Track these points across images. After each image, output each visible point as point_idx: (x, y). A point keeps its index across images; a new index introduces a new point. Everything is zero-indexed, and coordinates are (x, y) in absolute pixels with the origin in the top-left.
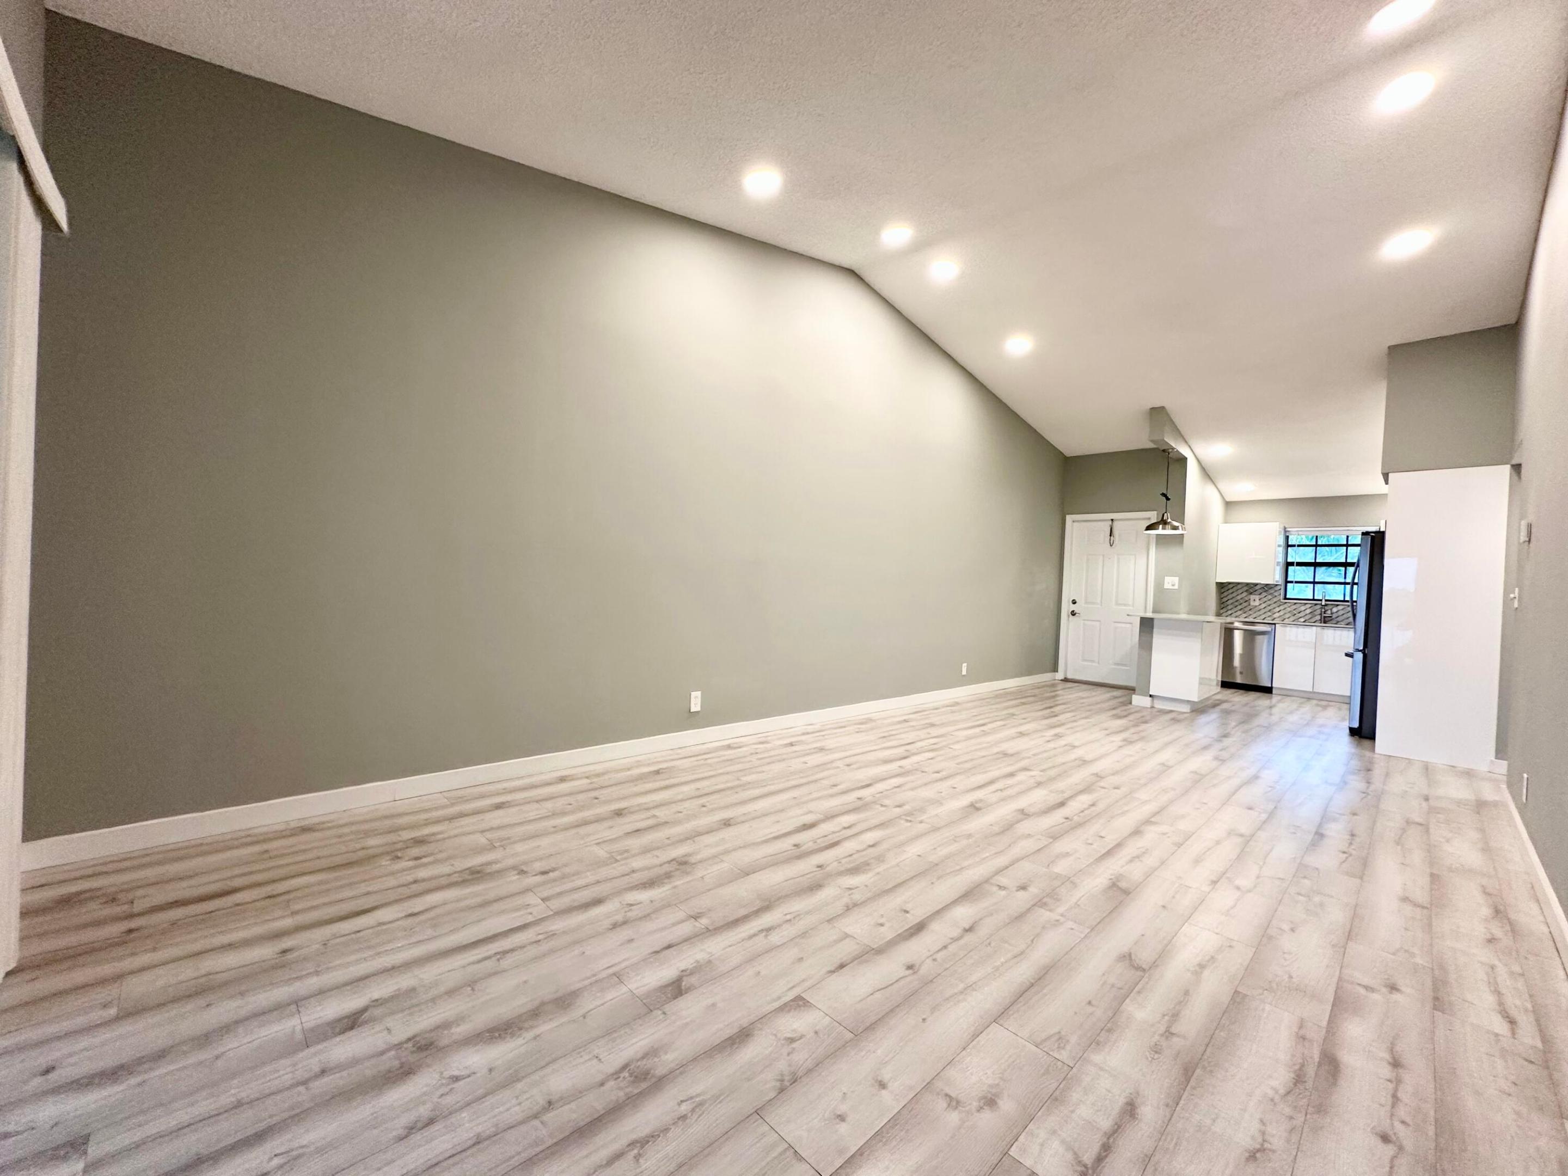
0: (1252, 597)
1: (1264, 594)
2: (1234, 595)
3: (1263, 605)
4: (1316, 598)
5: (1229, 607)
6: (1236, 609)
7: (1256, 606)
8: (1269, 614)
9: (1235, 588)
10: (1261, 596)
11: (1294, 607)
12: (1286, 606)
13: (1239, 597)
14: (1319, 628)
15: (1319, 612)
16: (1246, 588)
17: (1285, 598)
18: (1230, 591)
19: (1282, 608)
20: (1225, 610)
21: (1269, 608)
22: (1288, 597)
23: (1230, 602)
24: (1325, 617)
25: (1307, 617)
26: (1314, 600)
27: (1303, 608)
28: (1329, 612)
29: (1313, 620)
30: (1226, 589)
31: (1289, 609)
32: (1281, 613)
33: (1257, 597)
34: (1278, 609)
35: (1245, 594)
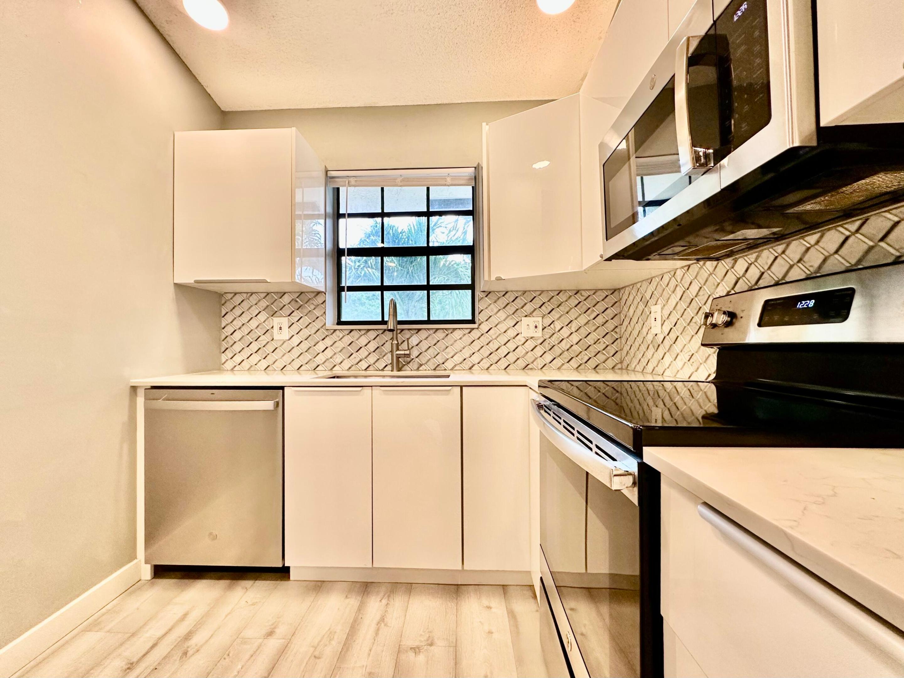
0: (276, 321)
1: (297, 315)
2: (245, 318)
3: (298, 340)
5: (237, 347)
6: (247, 352)
7: (285, 342)
8: (308, 356)
9: (245, 305)
10: (293, 319)
12: (336, 337)
13: (253, 324)
14: (376, 391)
15: (389, 346)
16: (264, 303)
17: (340, 323)
18: (238, 311)
19: (328, 342)
20: (229, 354)
21: (304, 346)
22: (343, 319)
23: (237, 335)
24: (398, 357)
25: (372, 359)
27: (366, 340)
29: (381, 364)
30: (229, 306)
31: (340, 345)
32: (329, 353)
33: (284, 322)
34: (323, 346)
35: (263, 317)
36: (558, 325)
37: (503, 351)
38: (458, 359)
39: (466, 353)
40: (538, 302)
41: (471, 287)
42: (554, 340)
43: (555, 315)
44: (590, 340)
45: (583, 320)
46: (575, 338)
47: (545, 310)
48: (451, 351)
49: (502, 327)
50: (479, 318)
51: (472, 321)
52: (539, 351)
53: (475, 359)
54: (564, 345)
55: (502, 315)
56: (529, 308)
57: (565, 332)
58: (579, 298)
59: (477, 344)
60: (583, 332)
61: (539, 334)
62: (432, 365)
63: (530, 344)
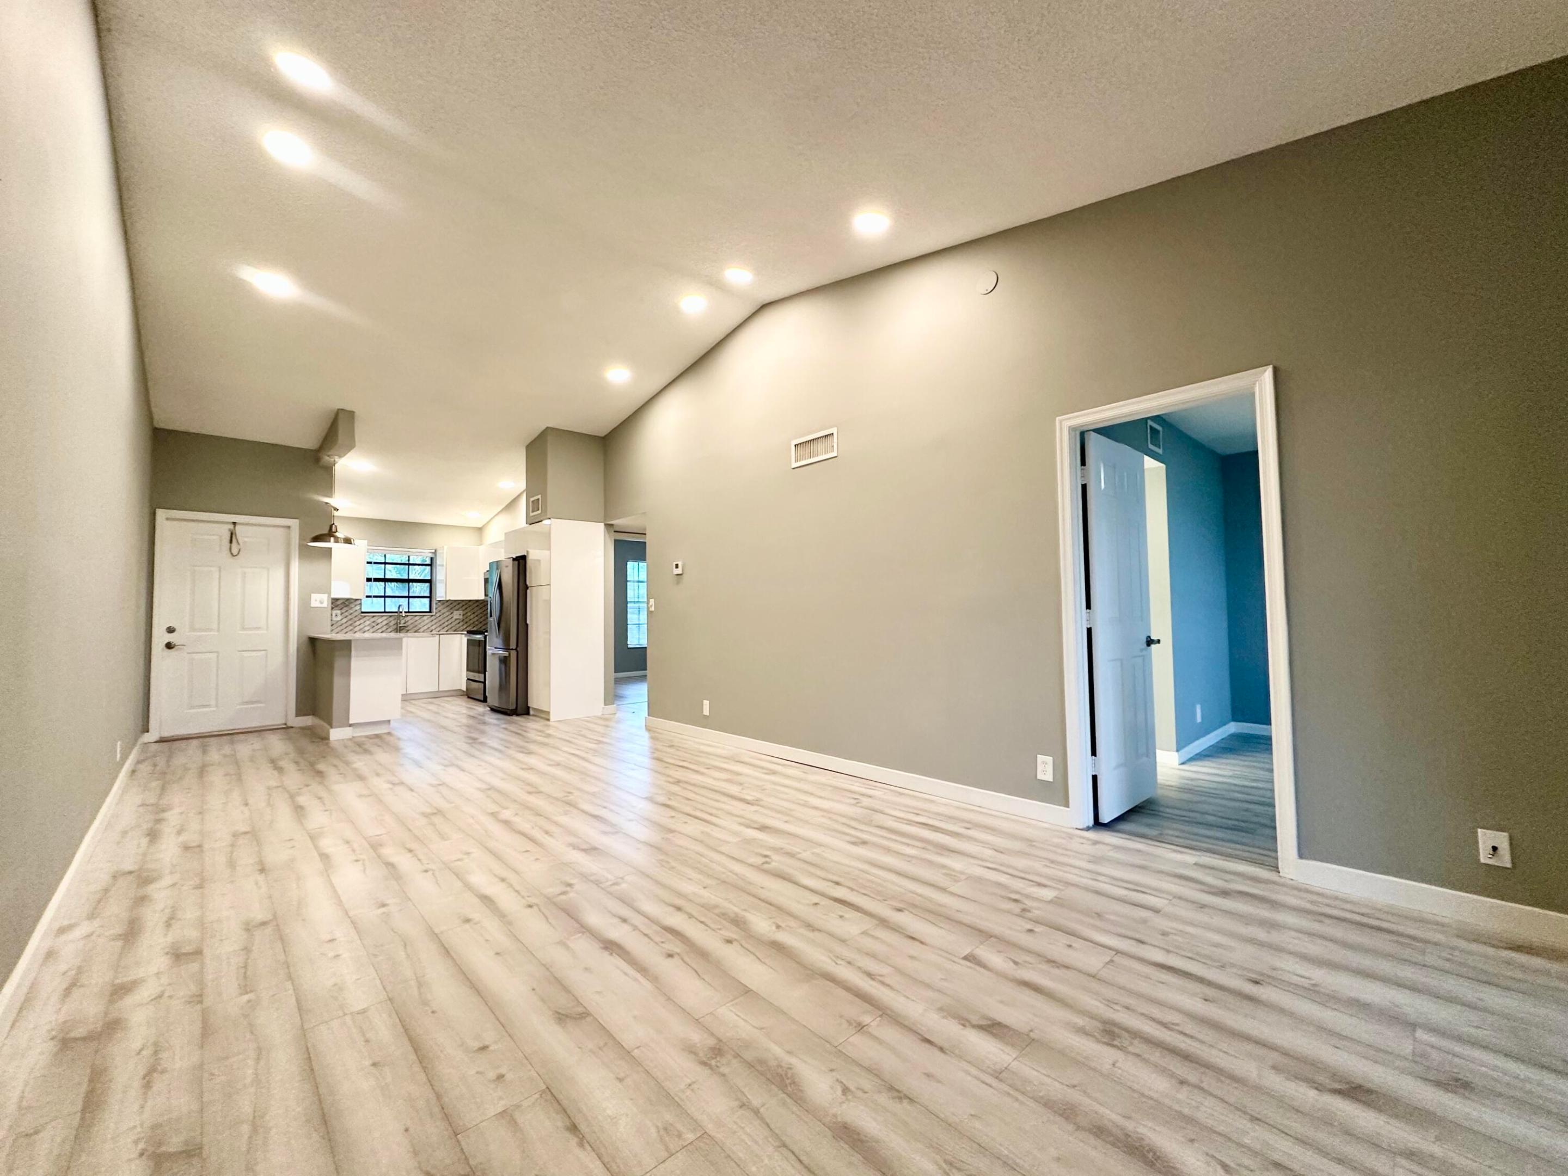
0: (334, 612)
1: (345, 609)
3: (345, 620)
4: (387, 610)
7: (338, 621)
8: (351, 628)
10: (343, 611)
11: (373, 619)
12: (365, 619)
15: (393, 622)
19: (362, 621)
21: (350, 622)
22: (363, 611)
24: (400, 627)
25: (384, 628)
26: (385, 612)
27: (380, 620)
28: (403, 622)
29: (389, 630)
31: (369, 622)
32: (362, 626)
33: (339, 612)
34: (358, 623)
36: (469, 614)
37: (446, 624)
38: (425, 627)
39: (429, 625)
40: (461, 605)
41: (430, 597)
42: (467, 620)
43: (468, 610)
44: (481, 620)
45: (479, 612)
46: (476, 618)
47: (464, 608)
48: (423, 624)
49: (445, 615)
50: (434, 610)
51: (430, 612)
52: (461, 624)
53: (433, 628)
54: (471, 622)
55: (445, 610)
56: (456, 608)
57: (472, 617)
58: (477, 604)
59: (435, 621)
60: (480, 616)
61: (461, 617)
62: (413, 630)
63: (458, 621)
